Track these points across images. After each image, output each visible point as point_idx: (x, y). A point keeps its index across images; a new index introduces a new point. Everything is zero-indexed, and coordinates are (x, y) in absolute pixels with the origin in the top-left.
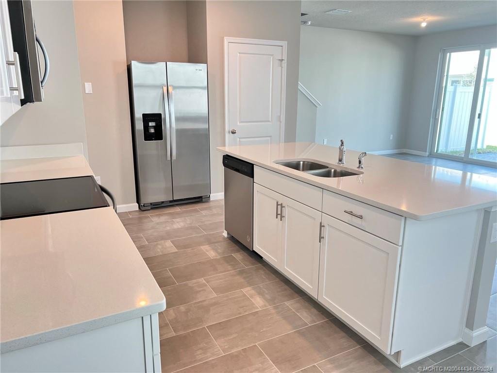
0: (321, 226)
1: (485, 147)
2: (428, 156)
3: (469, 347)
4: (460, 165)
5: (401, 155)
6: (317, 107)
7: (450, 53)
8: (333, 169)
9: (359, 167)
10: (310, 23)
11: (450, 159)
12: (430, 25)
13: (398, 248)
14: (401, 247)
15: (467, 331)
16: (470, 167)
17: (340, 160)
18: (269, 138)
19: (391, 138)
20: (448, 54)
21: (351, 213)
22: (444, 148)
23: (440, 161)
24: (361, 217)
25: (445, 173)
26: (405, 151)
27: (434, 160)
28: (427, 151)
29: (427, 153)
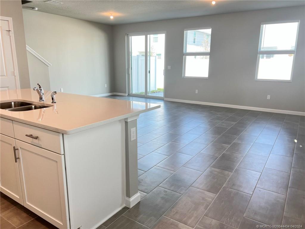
0: (15, 149)
1: (157, 89)
2: (128, 96)
3: (128, 208)
4: (144, 99)
5: (113, 96)
6: (48, 66)
7: (131, 36)
8: (34, 105)
9: (53, 102)
10: (37, 9)
11: (139, 96)
12: (115, 18)
13: (61, 157)
14: (63, 155)
15: (127, 199)
16: (148, 100)
17: (41, 98)
18: (7, 88)
19: (106, 87)
20: (130, 37)
21: (31, 136)
22: (137, 91)
23: (134, 98)
24: (36, 138)
25: (138, 104)
26: (115, 93)
27: (131, 98)
28: (127, 93)
29: (127, 94)
